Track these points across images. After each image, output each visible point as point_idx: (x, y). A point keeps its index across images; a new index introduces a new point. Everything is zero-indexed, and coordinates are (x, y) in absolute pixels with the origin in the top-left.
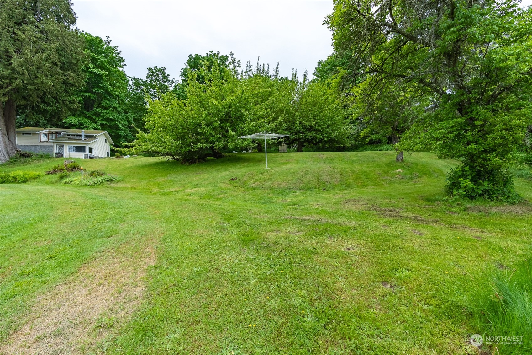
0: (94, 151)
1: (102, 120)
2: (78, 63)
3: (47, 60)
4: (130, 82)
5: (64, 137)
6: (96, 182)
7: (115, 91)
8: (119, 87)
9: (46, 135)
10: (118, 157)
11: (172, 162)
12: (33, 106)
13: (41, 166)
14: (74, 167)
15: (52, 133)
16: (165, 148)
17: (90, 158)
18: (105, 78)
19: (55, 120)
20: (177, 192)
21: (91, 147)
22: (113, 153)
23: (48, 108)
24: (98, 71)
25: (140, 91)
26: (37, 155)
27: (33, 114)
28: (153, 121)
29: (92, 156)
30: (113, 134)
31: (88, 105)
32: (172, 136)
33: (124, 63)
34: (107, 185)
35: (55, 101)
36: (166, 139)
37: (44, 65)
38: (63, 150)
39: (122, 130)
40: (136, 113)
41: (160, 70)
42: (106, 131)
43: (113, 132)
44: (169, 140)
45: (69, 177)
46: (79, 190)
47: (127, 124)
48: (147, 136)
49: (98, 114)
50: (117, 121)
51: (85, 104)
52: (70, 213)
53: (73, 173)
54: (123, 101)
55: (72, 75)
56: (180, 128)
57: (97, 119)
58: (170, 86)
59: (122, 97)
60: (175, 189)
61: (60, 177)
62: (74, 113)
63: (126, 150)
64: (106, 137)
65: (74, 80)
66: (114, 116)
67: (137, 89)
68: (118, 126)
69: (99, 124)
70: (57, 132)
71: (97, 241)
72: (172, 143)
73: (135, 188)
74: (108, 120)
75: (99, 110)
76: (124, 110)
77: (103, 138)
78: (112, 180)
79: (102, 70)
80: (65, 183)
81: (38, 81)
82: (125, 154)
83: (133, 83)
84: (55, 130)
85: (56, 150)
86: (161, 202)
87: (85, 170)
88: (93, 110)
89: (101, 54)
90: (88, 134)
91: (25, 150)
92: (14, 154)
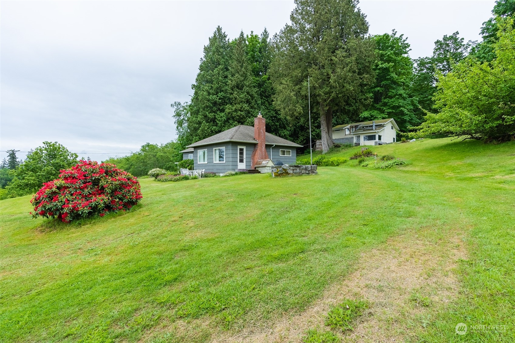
0: (382, 138)
1: (388, 109)
2: (370, 64)
3: (349, 71)
4: (415, 65)
5: (360, 129)
6: (387, 165)
7: (401, 79)
8: (404, 74)
9: (349, 130)
10: (404, 142)
11: (470, 142)
12: (341, 109)
13: (347, 153)
14: (368, 153)
15: (353, 127)
16: (461, 126)
17: (379, 144)
18: (392, 70)
19: (354, 117)
20: (481, 178)
21: (380, 135)
22: (399, 138)
23: (350, 108)
24: (385, 65)
25: (425, 70)
26: (344, 145)
27: (341, 115)
28: (444, 98)
29: (381, 143)
30: (399, 120)
31: (377, 98)
32: (471, 110)
33: (410, 48)
34: (397, 169)
35: (354, 101)
36: (463, 116)
37: (348, 75)
38: (359, 140)
39: (407, 115)
40: (422, 94)
41: (451, 38)
42: (393, 119)
43: (399, 118)
44: (466, 116)
45: (366, 161)
46: (375, 173)
47: (412, 107)
48: (437, 116)
49: (385, 104)
50: (403, 107)
51: (375, 99)
52: (372, 191)
53: (368, 158)
54: (408, 86)
55: (366, 76)
56: (484, 98)
57: (385, 108)
58: (464, 51)
59: (407, 82)
60: (477, 175)
61: (360, 161)
62: (367, 107)
63: (413, 134)
64: (392, 124)
65: (368, 80)
66: (400, 102)
67: (422, 70)
68: (403, 111)
69: (386, 113)
70: (355, 126)
71: (398, 219)
72: (471, 119)
73: (424, 172)
74: (394, 107)
75: (386, 100)
76: (408, 95)
77: (390, 125)
78: (401, 164)
79: (388, 64)
80: (363, 166)
81: (344, 90)
82: (412, 138)
83: (418, 64)
84: (354, 124)
85: (355, 141)
86: (460, 189)
87: (377, 155)
88: (381, 102)
89: (388, 48)
90: (375, 124)
91: (337, 143)
92: (332, 145)
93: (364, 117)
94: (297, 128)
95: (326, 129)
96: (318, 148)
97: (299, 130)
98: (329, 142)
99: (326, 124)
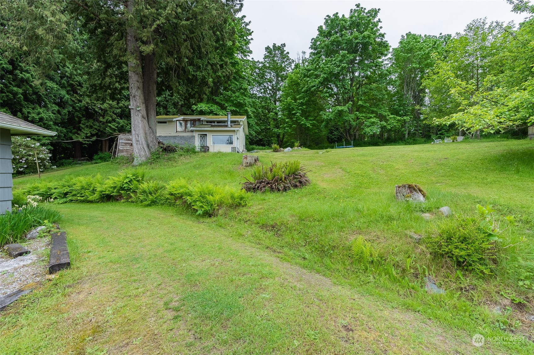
1: (231, 106)
5: (203, 124)
21: (238, 136)
29: (238, 150)
38: (206, 141)
41: (279, 48)
64: (244, 124)
85: (198, 142)
90: (232, 119)
91: (166, 143)
92: (155, 147)
93: (201, 110)
94: (76, 111)
95: (142, 108)
96: (122, 151)
97: (80, 115)
98: (150, 140)
99: (142, 98)
